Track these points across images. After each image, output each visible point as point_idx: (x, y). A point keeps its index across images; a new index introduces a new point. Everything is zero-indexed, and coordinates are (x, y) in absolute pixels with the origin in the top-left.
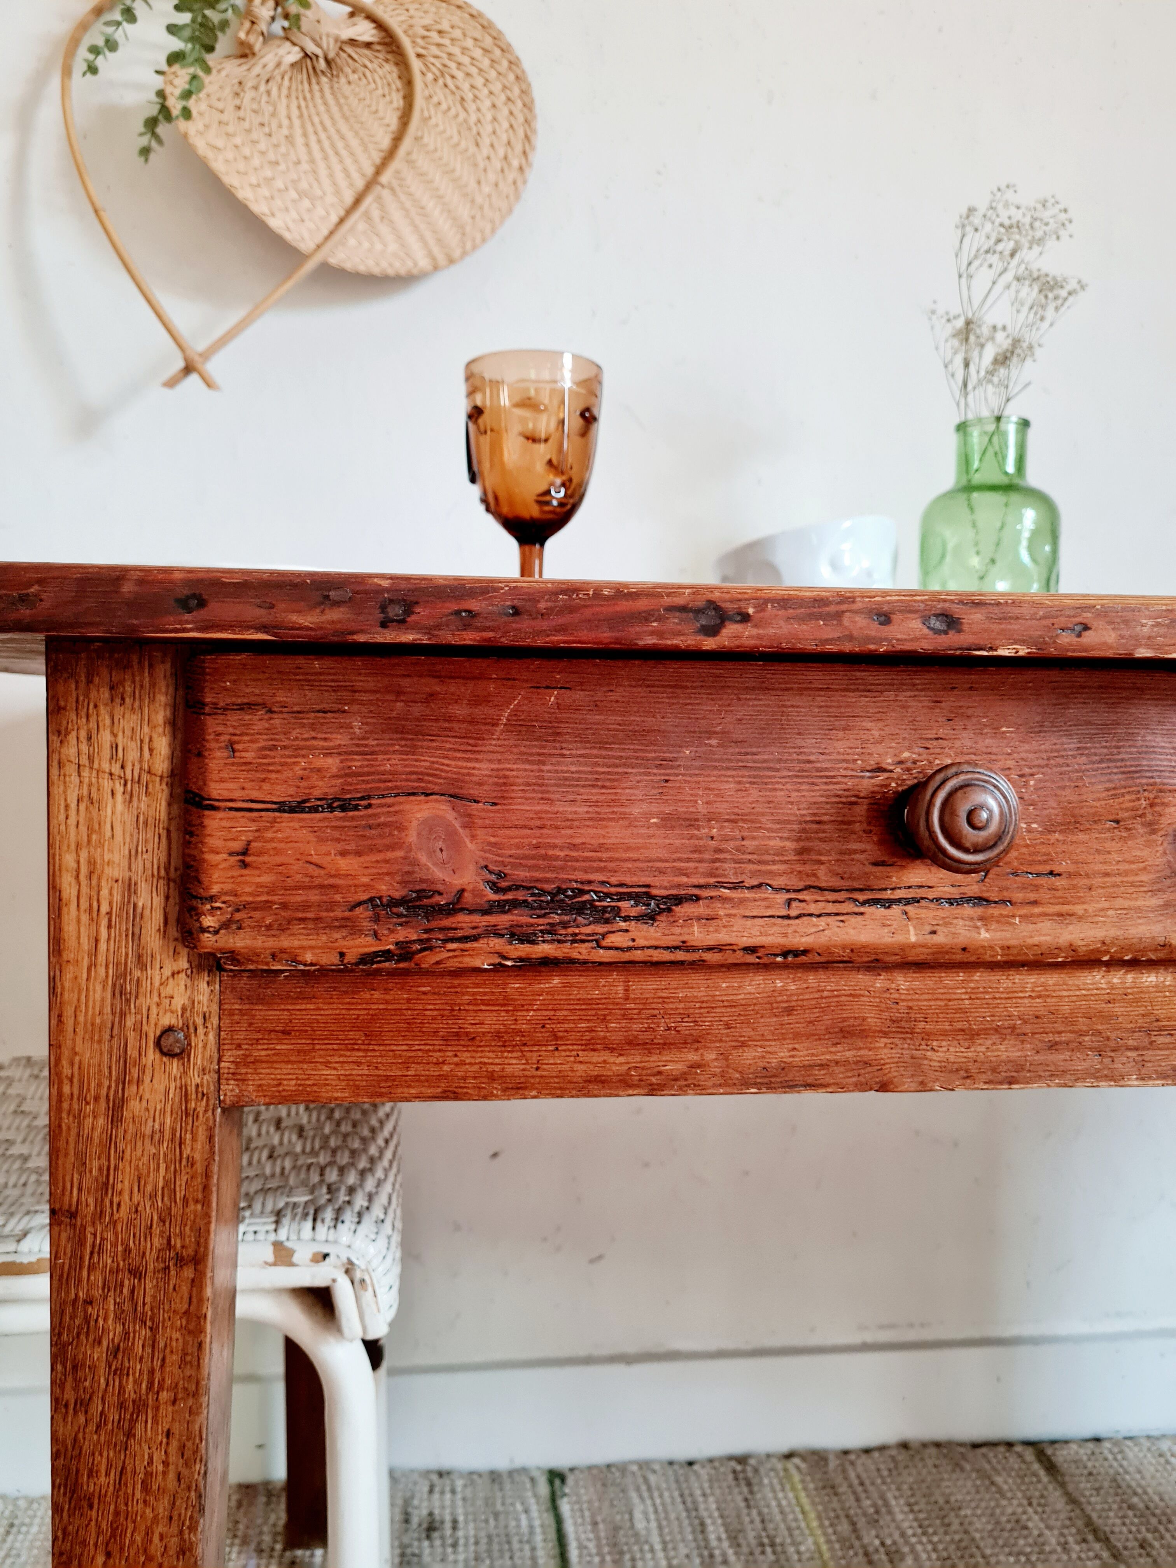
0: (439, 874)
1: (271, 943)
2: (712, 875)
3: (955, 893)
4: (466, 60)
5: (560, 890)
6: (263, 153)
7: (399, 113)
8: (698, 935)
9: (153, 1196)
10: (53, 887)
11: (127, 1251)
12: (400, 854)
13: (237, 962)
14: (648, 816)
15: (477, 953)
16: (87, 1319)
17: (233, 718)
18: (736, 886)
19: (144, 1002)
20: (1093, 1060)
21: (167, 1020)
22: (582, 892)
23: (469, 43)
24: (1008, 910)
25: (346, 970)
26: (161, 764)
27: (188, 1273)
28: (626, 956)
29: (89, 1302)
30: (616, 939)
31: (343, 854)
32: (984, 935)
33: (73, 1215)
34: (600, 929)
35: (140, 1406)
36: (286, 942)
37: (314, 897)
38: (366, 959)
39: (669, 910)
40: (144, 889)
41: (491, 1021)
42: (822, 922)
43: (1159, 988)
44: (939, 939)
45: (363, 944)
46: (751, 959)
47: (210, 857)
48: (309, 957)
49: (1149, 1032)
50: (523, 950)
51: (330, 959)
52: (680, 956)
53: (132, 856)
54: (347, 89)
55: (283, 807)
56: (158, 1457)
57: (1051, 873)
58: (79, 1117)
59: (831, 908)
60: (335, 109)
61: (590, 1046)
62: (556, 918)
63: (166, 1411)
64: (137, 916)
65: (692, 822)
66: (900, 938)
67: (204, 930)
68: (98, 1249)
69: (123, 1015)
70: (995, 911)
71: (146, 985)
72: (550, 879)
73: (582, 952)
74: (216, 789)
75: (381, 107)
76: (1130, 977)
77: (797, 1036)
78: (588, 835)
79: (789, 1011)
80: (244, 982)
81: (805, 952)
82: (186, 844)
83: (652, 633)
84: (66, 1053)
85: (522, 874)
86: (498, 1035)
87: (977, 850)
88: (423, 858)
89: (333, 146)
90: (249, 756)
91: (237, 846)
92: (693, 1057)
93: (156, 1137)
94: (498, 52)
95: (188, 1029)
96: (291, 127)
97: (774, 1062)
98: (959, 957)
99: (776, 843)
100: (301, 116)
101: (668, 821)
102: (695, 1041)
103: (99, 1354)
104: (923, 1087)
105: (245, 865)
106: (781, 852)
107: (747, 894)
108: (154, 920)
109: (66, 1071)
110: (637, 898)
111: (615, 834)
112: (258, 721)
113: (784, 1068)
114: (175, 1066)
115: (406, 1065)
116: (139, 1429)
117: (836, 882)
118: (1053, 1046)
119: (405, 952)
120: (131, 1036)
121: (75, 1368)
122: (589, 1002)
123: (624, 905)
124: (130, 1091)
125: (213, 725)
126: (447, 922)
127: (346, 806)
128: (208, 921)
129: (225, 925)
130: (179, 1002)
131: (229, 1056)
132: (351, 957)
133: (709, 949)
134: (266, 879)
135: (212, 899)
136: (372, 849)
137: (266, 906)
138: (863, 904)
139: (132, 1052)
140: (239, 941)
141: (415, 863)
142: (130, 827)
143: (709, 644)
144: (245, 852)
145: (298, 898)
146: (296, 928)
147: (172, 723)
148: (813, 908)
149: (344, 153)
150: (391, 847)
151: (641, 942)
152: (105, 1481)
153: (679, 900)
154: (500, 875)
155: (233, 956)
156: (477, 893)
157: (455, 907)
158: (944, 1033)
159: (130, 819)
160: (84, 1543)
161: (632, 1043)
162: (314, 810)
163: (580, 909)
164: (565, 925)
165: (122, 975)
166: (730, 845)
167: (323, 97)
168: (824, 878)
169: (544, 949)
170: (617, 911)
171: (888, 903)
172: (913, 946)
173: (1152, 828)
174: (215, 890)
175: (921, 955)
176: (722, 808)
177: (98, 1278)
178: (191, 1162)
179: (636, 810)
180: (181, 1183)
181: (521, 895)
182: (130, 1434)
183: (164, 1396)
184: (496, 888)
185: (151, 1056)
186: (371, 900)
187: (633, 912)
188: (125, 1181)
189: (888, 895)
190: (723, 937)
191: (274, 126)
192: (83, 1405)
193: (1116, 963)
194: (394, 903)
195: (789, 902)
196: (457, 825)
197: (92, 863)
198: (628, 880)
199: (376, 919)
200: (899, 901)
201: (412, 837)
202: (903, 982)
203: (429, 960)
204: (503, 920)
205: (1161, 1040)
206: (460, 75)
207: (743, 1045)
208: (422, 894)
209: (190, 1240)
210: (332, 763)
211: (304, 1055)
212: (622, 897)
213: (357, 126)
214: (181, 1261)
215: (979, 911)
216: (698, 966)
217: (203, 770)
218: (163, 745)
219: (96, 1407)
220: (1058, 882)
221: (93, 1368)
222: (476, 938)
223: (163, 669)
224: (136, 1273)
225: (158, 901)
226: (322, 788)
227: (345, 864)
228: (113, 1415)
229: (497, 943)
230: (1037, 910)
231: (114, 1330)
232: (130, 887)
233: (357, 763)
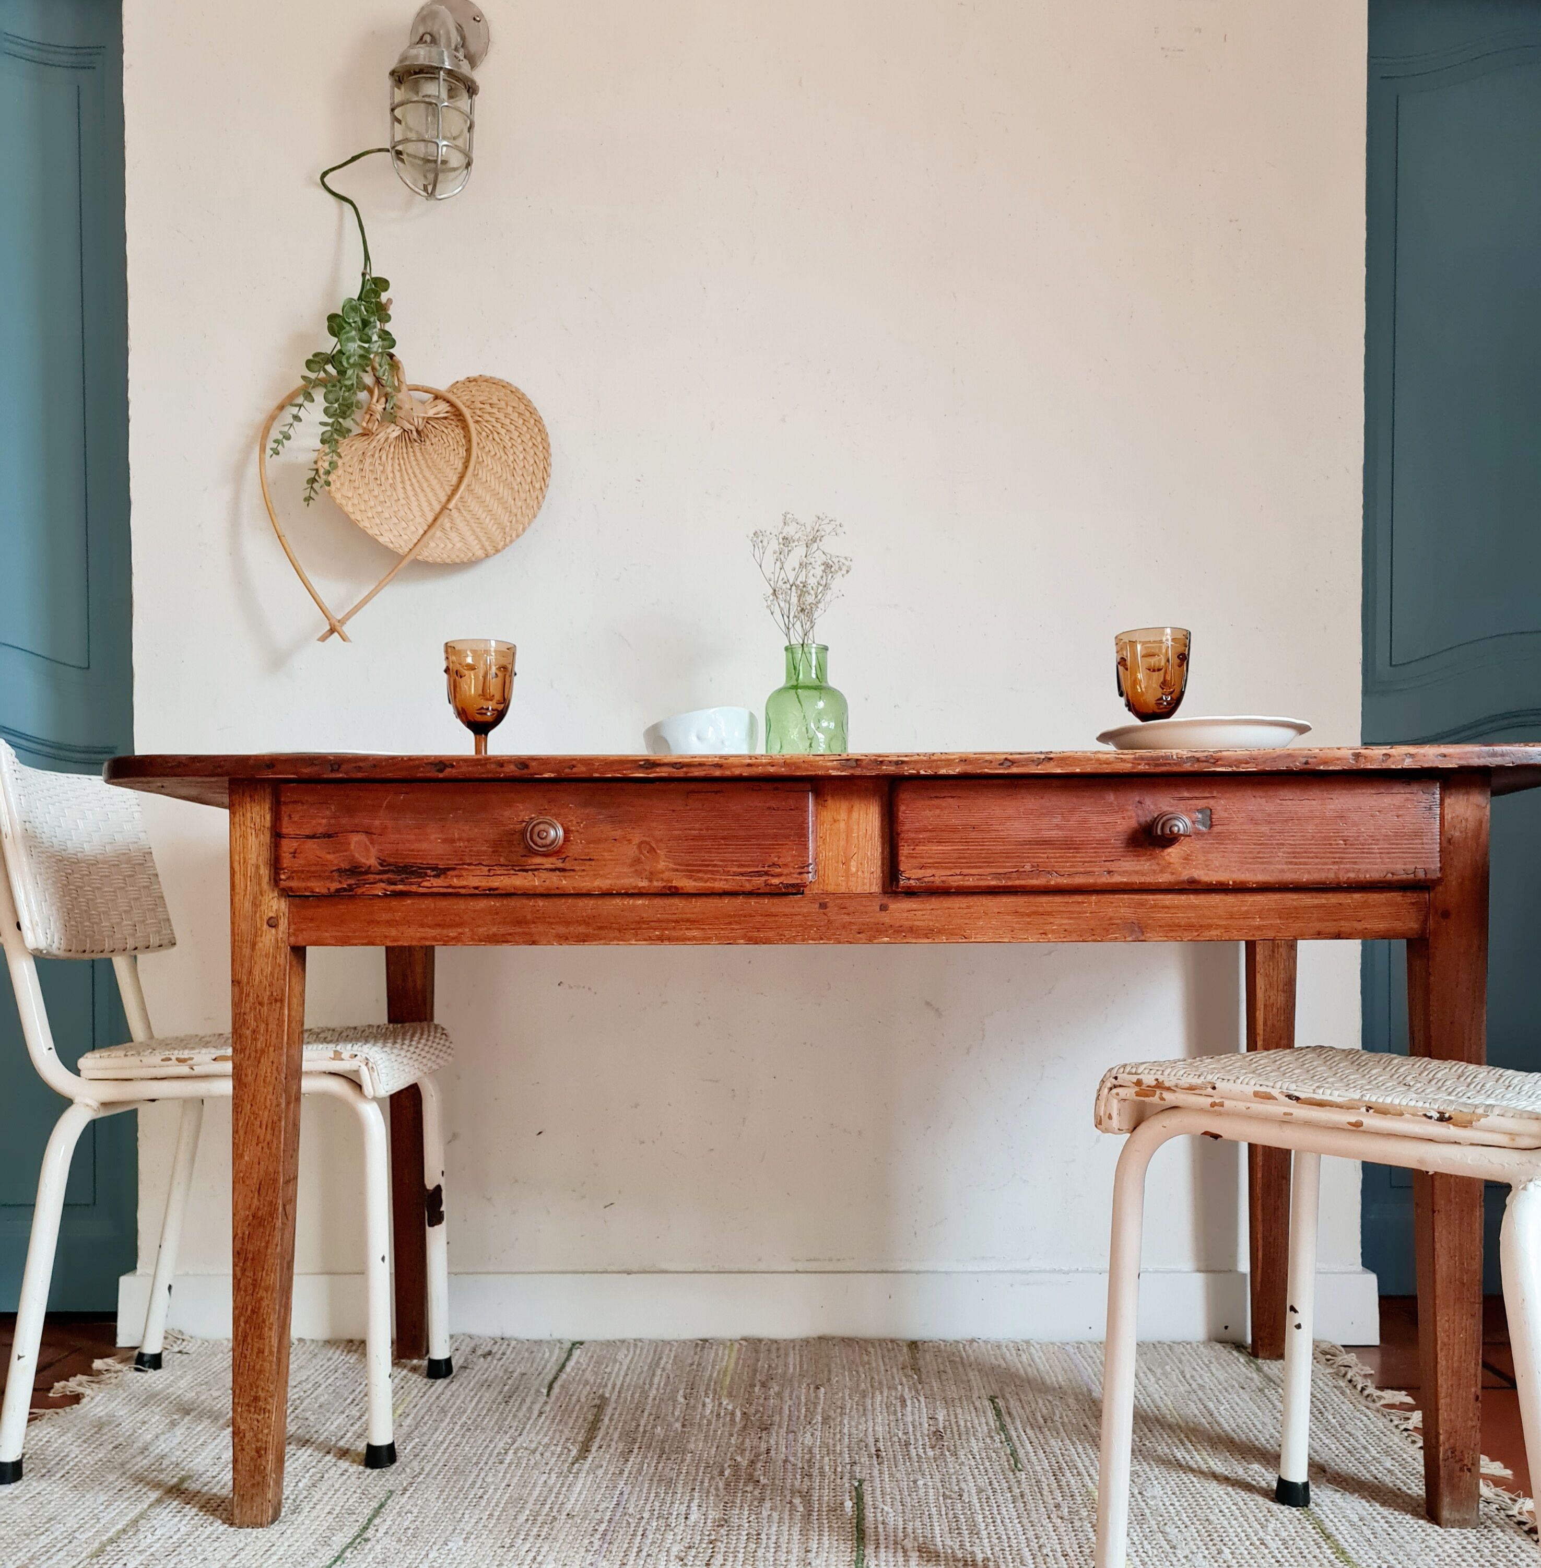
0: (364, 861)
1: (304, 885)
2: (461, 859)
3: (553, 866)
4: (507, 421)
5: (405, 866)
6: (376, 497)
7: (463, 460)
8: (455, 882)
9: (266, 977)
10: (232, 868)
11: (258, 996)
12: (348, 853)
13: (292, 891)
14: (436, 839)
15: (376, 888)
16: (244, 1019)
17: (291, 806)
18: (469, 864)
19: (263, 908)
20: (617, 934)
21: (271, 914)
22: (412, 867)
23: (510, 410)
24: (572, 873)
25: (331, 896)
26: (268, 824)
27: (278, 1004)
28: (431, 890)
29: (244, 1014)
30: (425, 884)
31: (329, 853)
32: (564, 882)
33: (239, 983)
34: (420, 880)
35: (263, 1051)
36: (309, 884)
37: (319, 868)
38: (338, 890)
39: (445, 873)
40: (262, 867)
41: (385, 916)
42: (502, 878)
43: (644, 905)
44: (548, 883)
45: (335, 886)
46: (477, 892)
47: (284, 855)
48: (317, 890)
49: (639, 923)
50: (392, 887)
51: (324, 891)
52: (450, 890)
53: (259, 855)
54: (430, 449)
55: (308, 837)
56: (269, 1070)
57: (590, 860)
58: (240, 948)
59: (506, 872)
60: (422, 462)
61: (422, 926)
62: (403, 876)
63: (272, 1053)
64: (260, 877)
65: (453, 841)
66: (532, 883)
67: (281, 880)
68: (248, 995)
69: (256, 912)
70: (567, 874)
71: (263, 902)
72: (401, 862)
73: (414, 888)
74: (285, 831)
75: (452, 458)
76: (631, 902)
77: (499, 923)
78: (416, 846)
79: (497, 914)
80: (297, 900)
81: (496, 889)
82: (276, 851)
83: (422, 772)
84: (236, 925)
85: (392, 860)
86: (388, 922)
87: (544, 846)
88: (357, 855)
89: (421, 487)
90: (296, 819)
91: (292, 850)
92: (460, 930)
93: (267, 956)
94: (528, 414)
95: (277, 918)
96: (394, 477)
97: (491, 933)
98: (557, 892)
99: (484, 848)
100: (400, 470)
101: (445, 841)
102: (461, 924)
103: (248, 1032)
104: (549, 943)
105: (294, 857)
106: (485, 852)
107: (473, 867)
108: (265, 880)
109: (236, 931)
110: (433, 869)
111: (424, 846)
112: (299, 807)
113: (495, 935)
114: (273, 930)
115: (354, 932)
116: (262, 1060)
117: (507, 863)
118: (600, 928)
119: (350, 888)
120: (258, 920)
121: (240, 1037)
122: (421, 910)
123: (429, 871)
124: (258, 939)
125: (283, 809)
126: (366, 877)
127: (330, 836)
128: (283, 877)
129: (288, 878)
130: (275, 908)
131: (293, 927)
132: (332, 889)
133: (460, 887)
134: (302, 862)
135: (284, 869)
136: (338, 852)
137: (303, 871)
138: (519, 871)
139: (259, 925)
140: (294, 884)
141: (353, 856)
142: (257, 846)
143: (441, 775)
144: (295, 853)
145: (313, 869)
146: (312, 879)
147: (271, 809)
148: (499, 872)
149: (428, 490)
150: (346, 851)
151: (435, 885)
152: (250, 1078)
153: (449, 869)
154: (384, 861)
155: (291, 889)
156: (375, 867)
157: (367, 872)
158: (557, 923)
159: (257, 843)
160: (243, 1101)
161: (438, 925)
162: (318, 838)
163: (412, 873)
164: (407, 878)
165: (255, 898)
166: (467, 850)
167: (415, 456)
168: (502, 860)
169: (400, 887)
170: (426, 873)
171: (527, 871)
172: (537, 886)
173: (630, 841)
174: (285, 866)
175: (541, 890)
176: (464, 835)
177: (248, 1005)
178: (280, 966)
179: (433, 837)
180: (276, 972)
181: (392, 868)
182: (259, 1062)
183: (271, 1049)
184: (381, 865)
185: (265, 926)
186: (338, 870)
187: (433, 873)
188: (256, 972)
189: (527, 867)
190: (464, 883)
191: (383, 480)
192: (243, 1050)
193: (619, 894)
194: (346, 870)
195: (489, 870)
196: (368, 843)
197: (244, 858)
198: (430, 862)
199: (340, 876)
200: (531, 870)
201: (352, 847)
202: (541, 903)
203: (360, 891)
204: (385, 877)
205: (644, 926)
206: (503, 431)
207: (479, 926)
208: (356, 867)
209: (279, 992)
210: (324, 821)
211: (318, 928)
212: (428, 868)
213: (436, 472)
214: (276, 1001)
215: (562, 874)
216: (457, 895)
217: (281, 825)
218: (268, 817)
219: (247, 1052)
220: (593, 863)
221: (246, 1038)
222: (374, 883)
223: (268, 790)
224: (261, 1004)
225: (267, 872)
226: (321, 830)
227: (329, 857)
228: (253, 1054)
229: (383, 885)
230: (585, 873)
231: (253, 1024)
232: (258, 867)
233: (333, 821)
